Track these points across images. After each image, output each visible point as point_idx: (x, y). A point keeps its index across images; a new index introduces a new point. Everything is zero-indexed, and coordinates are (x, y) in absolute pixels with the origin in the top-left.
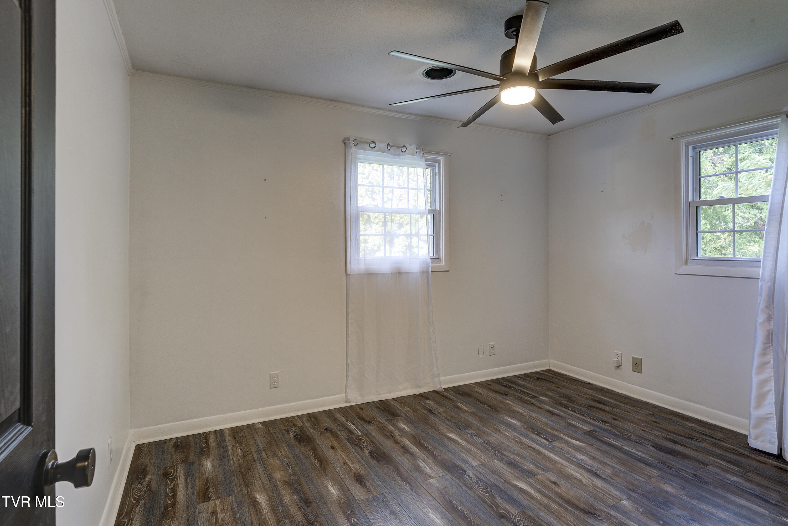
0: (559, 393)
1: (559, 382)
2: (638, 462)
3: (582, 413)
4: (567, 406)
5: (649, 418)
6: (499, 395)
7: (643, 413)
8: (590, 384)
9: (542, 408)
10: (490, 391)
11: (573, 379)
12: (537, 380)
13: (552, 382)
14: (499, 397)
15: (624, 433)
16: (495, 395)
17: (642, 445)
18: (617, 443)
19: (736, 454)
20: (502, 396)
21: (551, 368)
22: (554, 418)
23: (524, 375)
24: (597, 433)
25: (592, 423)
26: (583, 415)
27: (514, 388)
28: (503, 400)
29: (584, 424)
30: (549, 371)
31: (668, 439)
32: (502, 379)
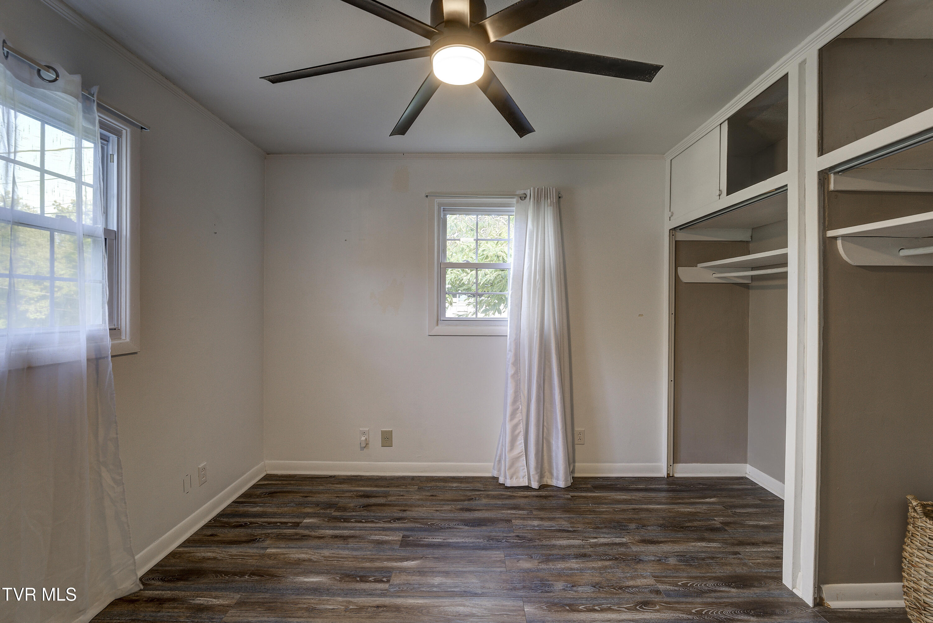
0: (317, 504)
1: (299, 489)
2: (477, 551)
3: (369, 520)
4: (346, 519)
5: (424, 494)
6: (246, 545)
7: (413, 490)
8: (331, 477)
9: (323, 537)
10: (223, 545)
11: (309, 478)
12: (271, 497)
13: (289, 492)
14: (250, 550)
15: (429, 523)
16: (241, 550)
17: (453, 528)
18: (438, 539)
19: (506, 498)
20: (250, 545)
21: (269, 472)
22: (352, 544)
23: (244, 495)
24: (411, 538)
25: (391, 527)
26: (372, 522)
27: (256, 523)
28: (262, 552)
29: (388, 533)
30: (268, 477)
31: (462, 510)
32: (220, 515)
